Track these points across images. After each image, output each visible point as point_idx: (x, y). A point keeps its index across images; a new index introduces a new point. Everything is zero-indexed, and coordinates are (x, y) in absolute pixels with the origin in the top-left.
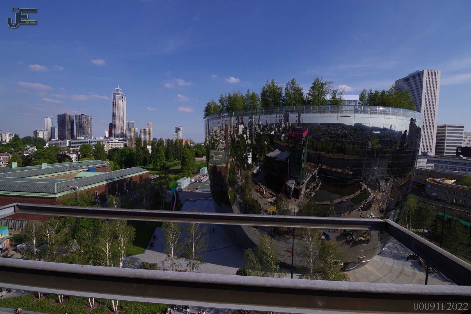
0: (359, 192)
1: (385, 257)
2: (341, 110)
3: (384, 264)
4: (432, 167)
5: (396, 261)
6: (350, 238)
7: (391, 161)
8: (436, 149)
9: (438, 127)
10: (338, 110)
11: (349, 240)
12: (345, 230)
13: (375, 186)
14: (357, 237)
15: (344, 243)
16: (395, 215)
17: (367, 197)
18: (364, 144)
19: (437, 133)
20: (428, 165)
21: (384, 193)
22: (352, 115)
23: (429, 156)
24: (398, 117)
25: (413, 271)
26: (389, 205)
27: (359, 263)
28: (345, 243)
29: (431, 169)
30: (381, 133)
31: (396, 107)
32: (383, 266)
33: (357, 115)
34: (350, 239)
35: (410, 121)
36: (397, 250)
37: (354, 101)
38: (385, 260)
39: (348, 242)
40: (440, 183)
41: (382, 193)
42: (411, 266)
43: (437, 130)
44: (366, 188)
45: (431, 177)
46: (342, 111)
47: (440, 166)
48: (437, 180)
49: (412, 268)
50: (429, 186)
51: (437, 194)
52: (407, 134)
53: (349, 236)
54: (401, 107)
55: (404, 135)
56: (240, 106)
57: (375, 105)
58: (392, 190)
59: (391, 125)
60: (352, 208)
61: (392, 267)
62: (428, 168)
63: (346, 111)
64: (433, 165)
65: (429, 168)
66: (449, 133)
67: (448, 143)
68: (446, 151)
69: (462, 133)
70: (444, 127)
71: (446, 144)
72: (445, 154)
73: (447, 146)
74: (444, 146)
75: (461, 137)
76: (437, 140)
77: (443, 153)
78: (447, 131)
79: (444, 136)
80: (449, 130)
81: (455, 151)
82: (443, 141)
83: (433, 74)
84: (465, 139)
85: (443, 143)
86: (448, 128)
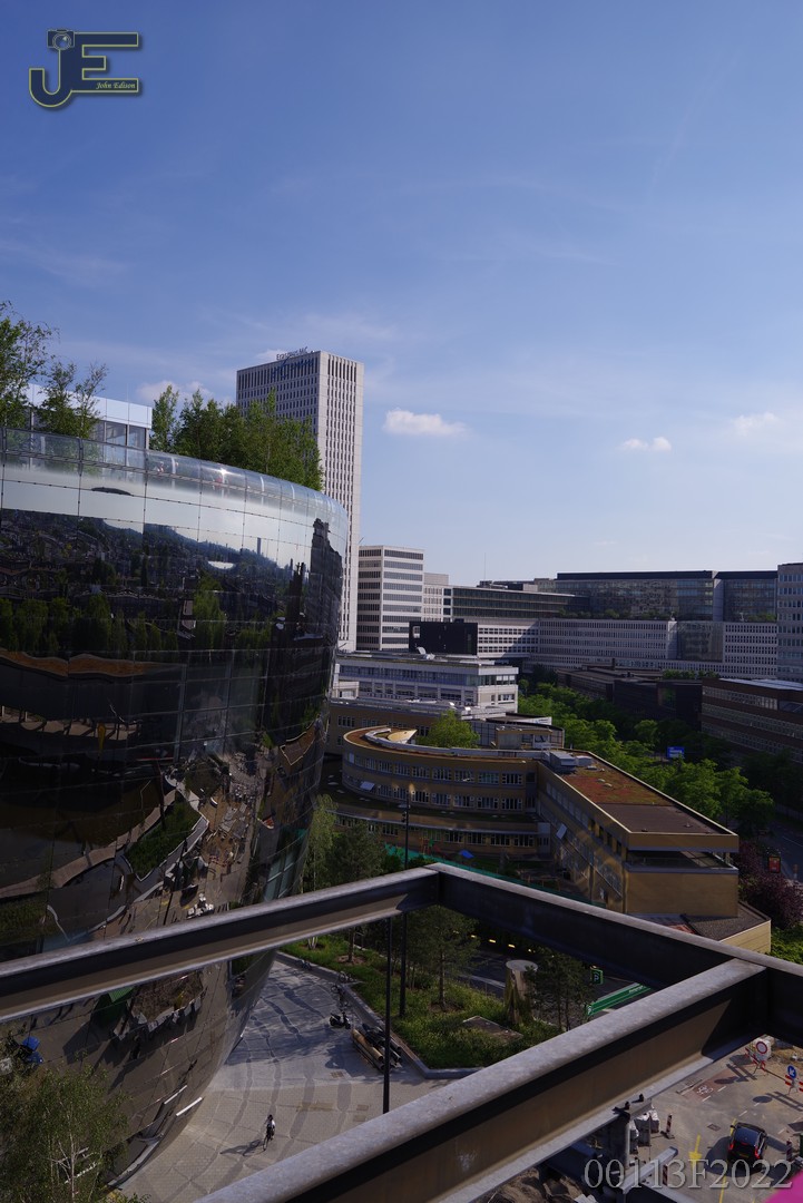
0: (156, 814)
1: (249, 1061)
2: (95, 464)
3: (247, 1093)
4: (354, 691)
5: (284, 1064)
6: (123, 1029)
7: (266, 677)
8: (359, 629)
9: (362, 553)
10: (81, 459)
11: (121, 1037)
12: (105, 998)
13: (211, 781)
14: (151, 1015)
15: (100, 1061)
16: (279, 879)
17: (185, 832)
18: (168, 612)
19: (361, 575)
21: (243, 807)
22: (137, 487)
23: (344, 654)
24: (285, 513)
25: (338, 1082)
26: (259, 850)
27: (162, 1126)
28: (104, 1061)
29: (352, 698)
30: (233, 571)
31: (276, 475)
32: (244, 1105)
33: (154, 490)
34: (125, 1032)
35: (313, 530)
36: (285, 1021)
37: (134, 429)
38: (249, 1075)
39: (115, 1052)
40: (379, 745)
41: (237, 806)
42: (329, 1065)
43: (361, 564)
44: (183, 793)
45: (354, 725)
46: (96, 467)
47: (373, 688)
48: (370, 734)
49: (333, 1075)
50: (351, 758)
51: (373, 785)
52: (306, 575)
53: (122, 1021)
54: (290, 478)
55: (298, 578)
57: (205, 456)
58: (266, 792)
59: (259, 540)
60: (131, 890)
61: (276, 1093)
62: (343, 697)
63: (114, 468)
64: (355, 684)
65: (347, 696)
66: (388, 575)
67: (387, 608)
68: (383, 635)
69: (419, 578)
70: (377, 552)
71: (384, 613)
72: (383, 646)
73: (387, 619)
74: (377, 618)
75: (418, 588)
76: (360, 596)
77: (376, 640)
78: (385, 570)
79: (378, 585)
80: (388, 564)
81: (407, 635)
82: (375, 602)
83: (345, 372)
84: (428, 596)
85: (377, 607)
86: (385, 558)
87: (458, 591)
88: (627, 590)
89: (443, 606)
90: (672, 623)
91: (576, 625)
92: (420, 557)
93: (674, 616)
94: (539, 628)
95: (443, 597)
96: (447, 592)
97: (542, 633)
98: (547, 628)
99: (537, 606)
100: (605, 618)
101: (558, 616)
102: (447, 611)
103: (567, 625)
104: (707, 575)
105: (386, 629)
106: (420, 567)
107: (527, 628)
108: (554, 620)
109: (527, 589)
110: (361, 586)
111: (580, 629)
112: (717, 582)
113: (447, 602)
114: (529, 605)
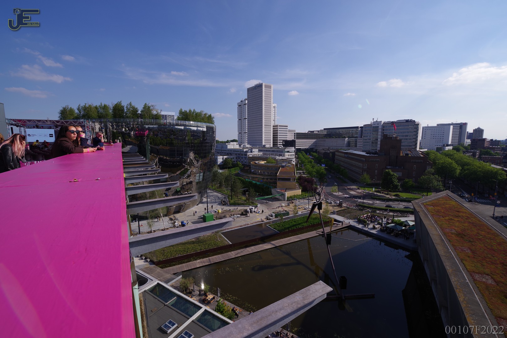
8: (273, 142)
9: (273, 126)
19: (273, 131)
20: (259, 153)
23: (266, 148)
43: (273, 129)
47: (267, 154)
48: (257, 162)
50: (252, 166)
51: (253, 171)
56: (95, 114)
62: (259, 155)
66: (279, 131)
67: (279, 138)
68: (279, 143)
69: (287, 131)
70: (277, 126)
71: (279, 139)
72: (279, 146)
73: (279, 140)
74: (277, 140)
75: (287, 133)
76: (273, 136)
77: (277, 145)
78: (279, 130)
79: (277, 133)
80: (279, 128)
81: (282, 143)
82: (277, 137)
83: (268, 87)
84: (289, 135)
85: (277, 138)
86: (279, 127)
87: (297, 133)
88: (339, 132)
89: (294, 137)
90: (347, 139)
91: (325, 140)
92: (287, 126)
93: (348, 137)
94: (317, 141)
95: (294, 135)
96: (295, 134)
97: (318, 142)
98: (319, 141)
99: (317, 136)
100: (332, 138)
101: (322, 138)
102: (295, 138)
103: (323, 140)
104: (357, 127)
105: (279, 142)
106: (287, 129)
107: (314, 141)
108: (321, 139)
109: (315, 133)
110: (273, 133)
111: (326, 141)
112: (359, 129)
113: (295, 136)
114: (315, 136)
